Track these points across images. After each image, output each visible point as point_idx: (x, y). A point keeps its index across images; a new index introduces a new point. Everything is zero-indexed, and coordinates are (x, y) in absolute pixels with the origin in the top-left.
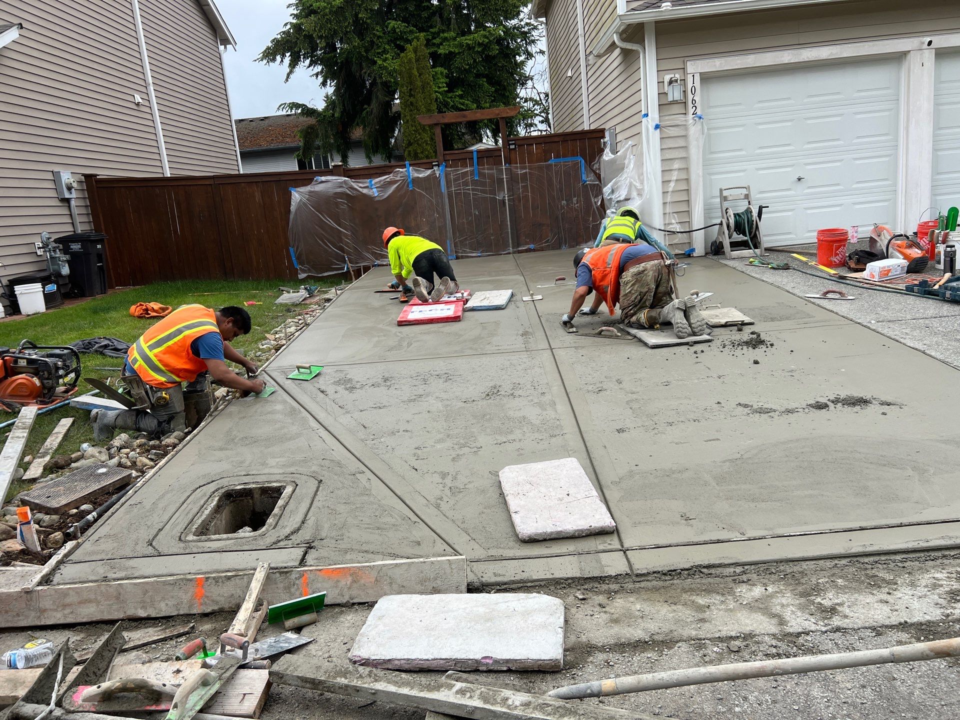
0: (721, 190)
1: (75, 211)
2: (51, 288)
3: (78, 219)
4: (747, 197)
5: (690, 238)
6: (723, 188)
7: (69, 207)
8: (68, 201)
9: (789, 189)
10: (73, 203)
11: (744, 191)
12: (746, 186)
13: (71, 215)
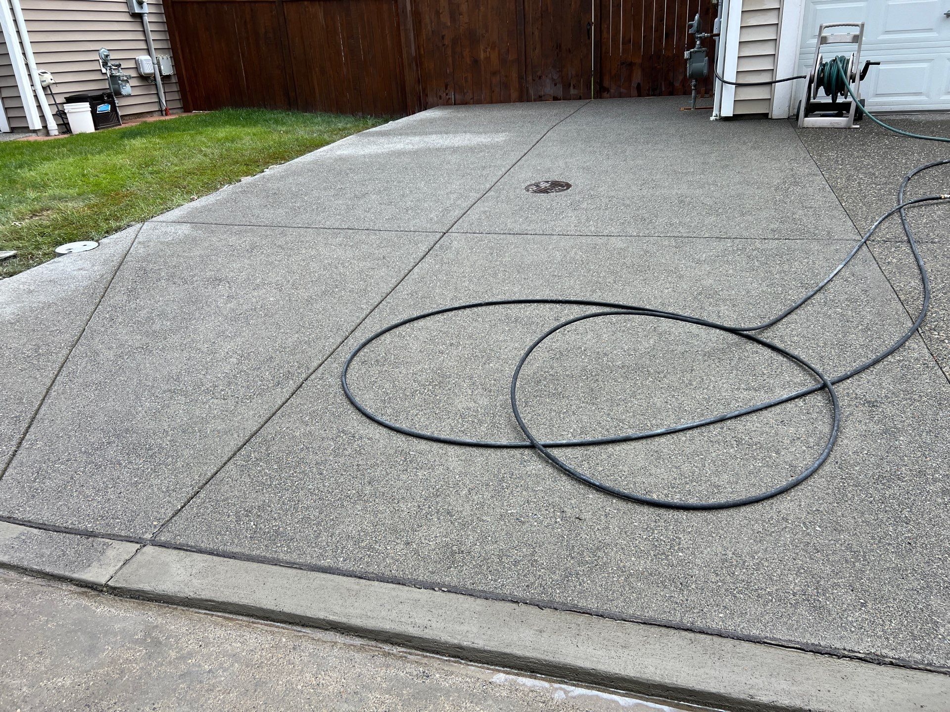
0: (821, 27)
1: (150, 28)
2: (104, 108)
3: (152, 37)
4: (856, 39)
5: (772, 93)
6: (825, 25)
7: (142, 22)
8: (139, 16)
9: (930, 30)
10: (146, 19)
11: (856, 31)
12: (860, 23)
13: (144, 31)
